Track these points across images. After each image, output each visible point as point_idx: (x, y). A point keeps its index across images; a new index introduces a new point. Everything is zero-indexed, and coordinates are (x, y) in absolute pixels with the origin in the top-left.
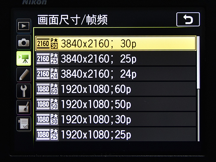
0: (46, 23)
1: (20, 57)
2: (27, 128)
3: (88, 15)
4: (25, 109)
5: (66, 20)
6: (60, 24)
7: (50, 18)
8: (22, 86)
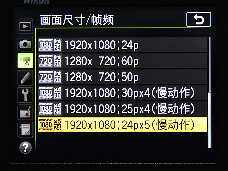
0: (48, 23)
1: (21, 59)
2: (29, 134)
3: (94, 15)
4: (27, 114)
5: (70, 20)
6: (63, 24)
7: (53, 18)
8: (23, 90)
